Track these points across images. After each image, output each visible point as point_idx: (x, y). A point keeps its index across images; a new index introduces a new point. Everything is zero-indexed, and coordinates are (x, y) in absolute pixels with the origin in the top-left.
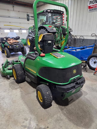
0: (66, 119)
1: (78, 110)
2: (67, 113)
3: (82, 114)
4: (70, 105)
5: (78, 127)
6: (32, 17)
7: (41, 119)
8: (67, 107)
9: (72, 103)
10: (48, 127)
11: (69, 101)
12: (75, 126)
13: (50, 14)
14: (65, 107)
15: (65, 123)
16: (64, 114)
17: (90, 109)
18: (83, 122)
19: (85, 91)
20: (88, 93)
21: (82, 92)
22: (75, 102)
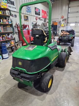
0: (6, 90)
1: (15, 96)
2: (12, 89)
3: (12, 100)
4: (19, 89)
7: (5, 80)
11: (25, 88)
15: (3, 91)
16: (10, 89)
17: (19, 105)
18: (4, 101)
19: (45, 98)
20: (44, 101)
21: (42, 95)
22: (24, 92)
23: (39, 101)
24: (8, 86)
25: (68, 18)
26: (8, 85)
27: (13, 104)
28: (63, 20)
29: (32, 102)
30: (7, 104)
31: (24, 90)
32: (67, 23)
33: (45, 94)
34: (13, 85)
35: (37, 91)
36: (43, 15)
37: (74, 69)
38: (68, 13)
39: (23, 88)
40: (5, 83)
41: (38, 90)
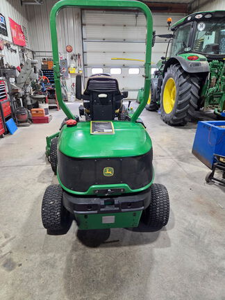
0: (61, 269)
1: (102, 268)
2: (76, 260)
3: (102, 280)
4: (98, 250)
5: (66, 297)
6: (160, 36)
7: (25, 247)
8: (89, 250)
9: (108, 249)
10: (21, 265)
11: (109, 240)
12: (63, 292)
13: (202, 23)
14: (87, 248)
15: (52, 275)
16: (69, 260)
17: (132, 280)
18: (86, 294)
19: (169, 238)
20: (172, 244)
21: (157, 236)
22: (115, 248)
23: (166, 250)
24: (54, 256)
25: (83, 52)
26: (50, 255)
27: (115, 287)
28: (72, 58)
29: (153, 260)
30: (102, 295)
31: (112, 246)
32: (85, 65)
33: (162, 233)
34: (70, 249)
35: (141, 235)
36: (15, 35)
37: (168, 169)
38: (82, 38)
39: (104, 243)
40: (37, 255)
41: (141, 231)
